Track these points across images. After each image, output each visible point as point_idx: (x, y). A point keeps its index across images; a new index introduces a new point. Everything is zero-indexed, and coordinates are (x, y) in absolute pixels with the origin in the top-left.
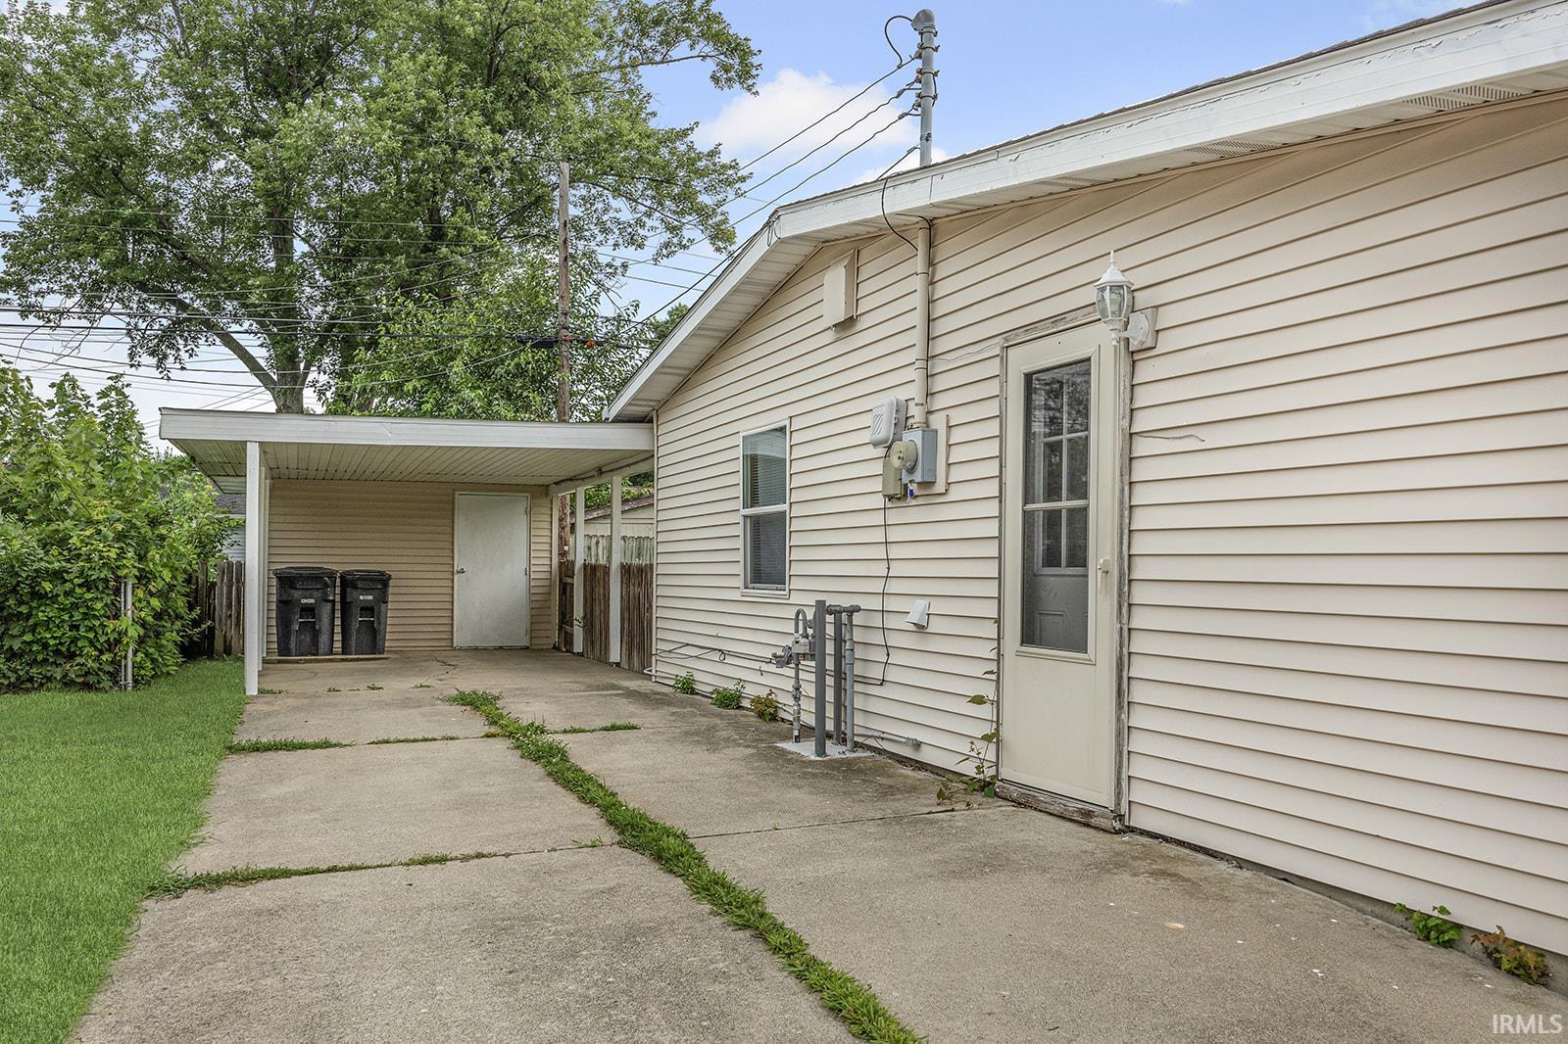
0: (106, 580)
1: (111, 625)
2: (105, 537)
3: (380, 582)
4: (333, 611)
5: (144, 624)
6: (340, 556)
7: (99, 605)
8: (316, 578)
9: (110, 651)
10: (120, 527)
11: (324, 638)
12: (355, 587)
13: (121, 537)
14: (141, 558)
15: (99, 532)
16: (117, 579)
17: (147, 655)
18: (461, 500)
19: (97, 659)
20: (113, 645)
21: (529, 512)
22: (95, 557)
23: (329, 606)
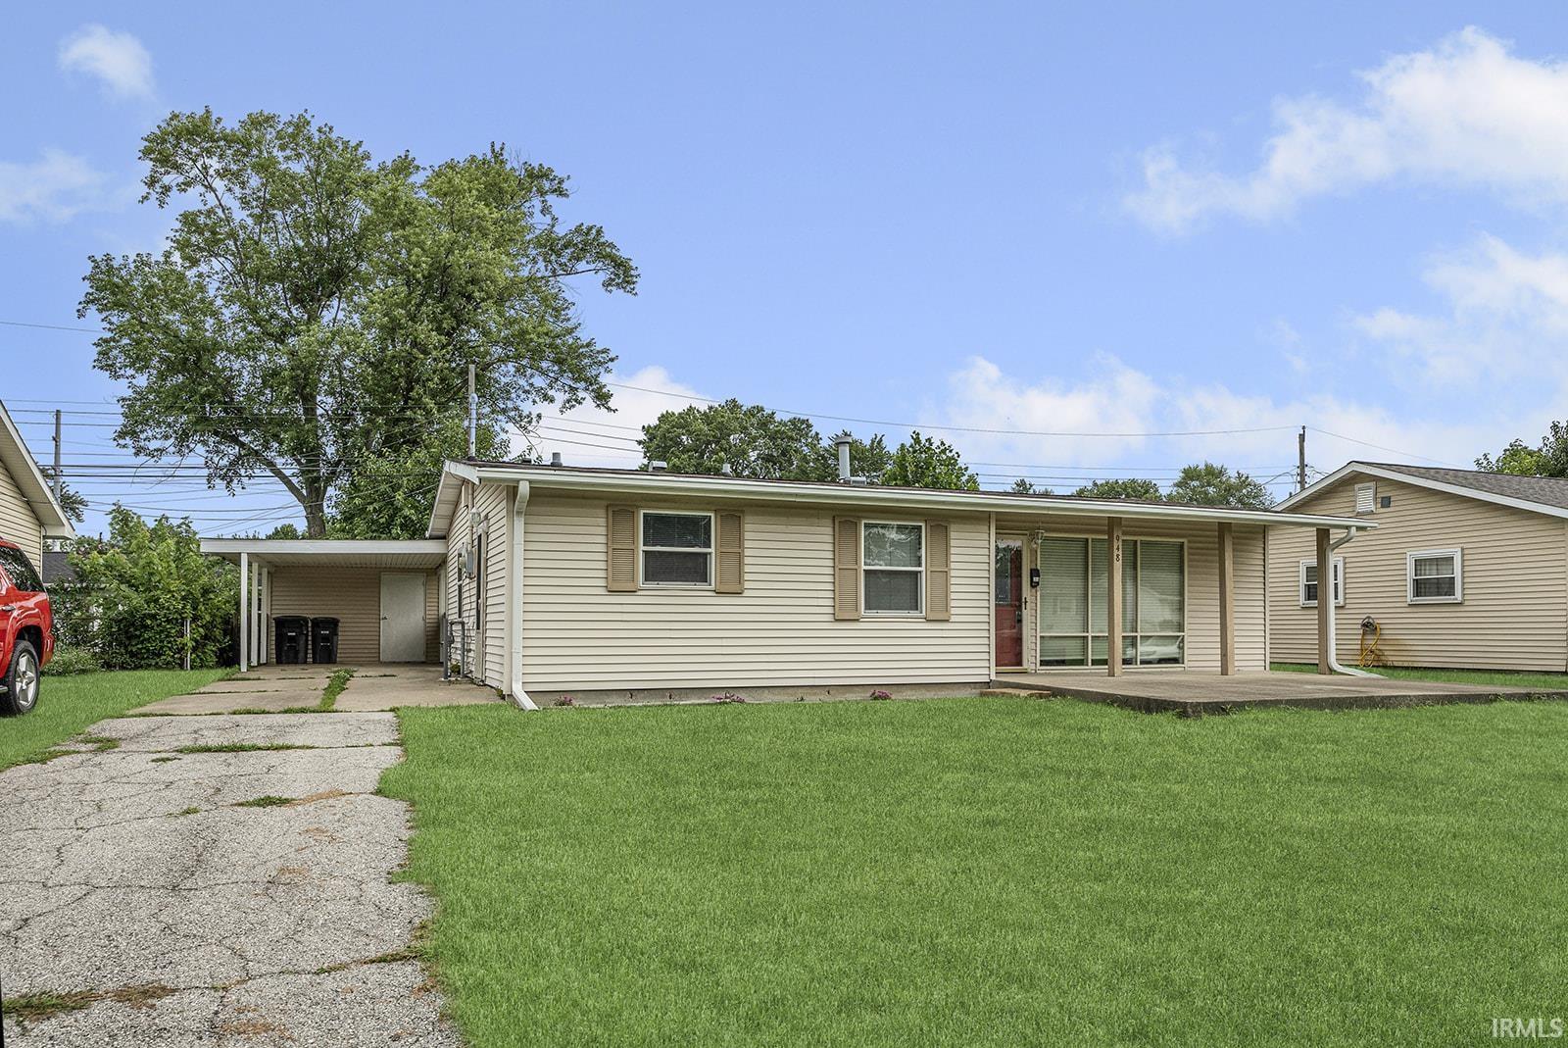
0: (177, 619)
1: (179, 640)
2: (176, 598)
3: (333, 624)
4: (307, 640)
5: (196, 641)
6: (310, 610)
7: (173, 631)
8: (297, 622)
9: (179, 653)
10: (183, 593)
11: (301, 655)
12: (319, 627)
13: (184, 598)
14: (195, 609)
15: (173, 596)
16: (182, 618)
17: (198, 656)
18: (385, 577)
19: (173, 657)
20: (181, 650)
21: (425, 584)
22: (171, 607)
23: (304, 638)
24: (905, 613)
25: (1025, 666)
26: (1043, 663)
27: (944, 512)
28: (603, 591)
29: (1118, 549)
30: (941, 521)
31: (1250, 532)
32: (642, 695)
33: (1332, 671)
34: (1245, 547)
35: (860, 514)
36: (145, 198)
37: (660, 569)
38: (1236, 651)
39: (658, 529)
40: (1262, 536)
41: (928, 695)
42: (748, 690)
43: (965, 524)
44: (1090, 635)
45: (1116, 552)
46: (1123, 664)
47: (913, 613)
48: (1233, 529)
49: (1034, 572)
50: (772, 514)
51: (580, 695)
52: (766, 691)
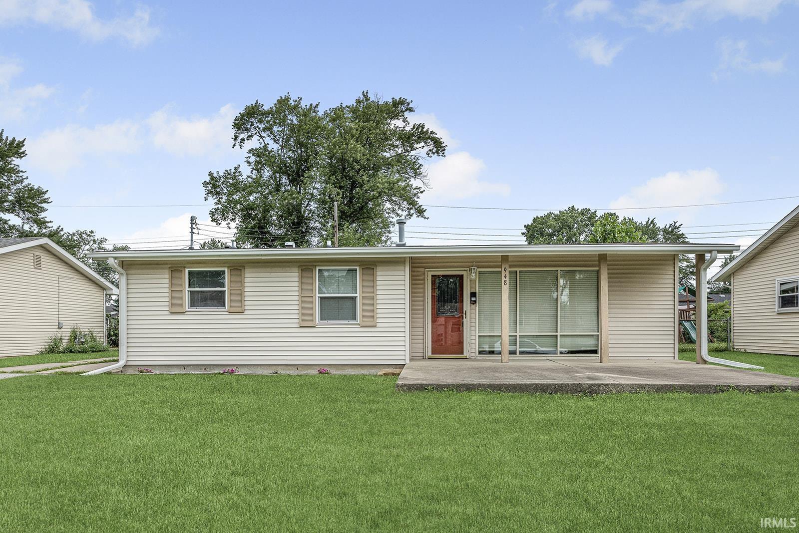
24: (346, 322)
25: (465, 354)
26: (480, 353)
27: (373, 259)
28: (167, 313)
29: (506, 277)
30: (370, 266)
31: (660, 260)
32: (190, 368)
33: (705, 362)
34: (657, 271)
35: (315, 264)
36: (234, 145)
37: (199, 300)
38: (610, 346)
39: (196, 278)
40: (672, 262)
41: (365, 371)
42: (249, 367)
43: (389, 266)
44: (518, 334)
45: (503, 279)
46: (509, 354)
47: (352, 322)
48: (608, 258)
49: (473, 294)
50: (262, 267)
51: (157, 367)
52: (259, 367)
